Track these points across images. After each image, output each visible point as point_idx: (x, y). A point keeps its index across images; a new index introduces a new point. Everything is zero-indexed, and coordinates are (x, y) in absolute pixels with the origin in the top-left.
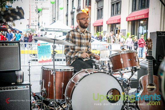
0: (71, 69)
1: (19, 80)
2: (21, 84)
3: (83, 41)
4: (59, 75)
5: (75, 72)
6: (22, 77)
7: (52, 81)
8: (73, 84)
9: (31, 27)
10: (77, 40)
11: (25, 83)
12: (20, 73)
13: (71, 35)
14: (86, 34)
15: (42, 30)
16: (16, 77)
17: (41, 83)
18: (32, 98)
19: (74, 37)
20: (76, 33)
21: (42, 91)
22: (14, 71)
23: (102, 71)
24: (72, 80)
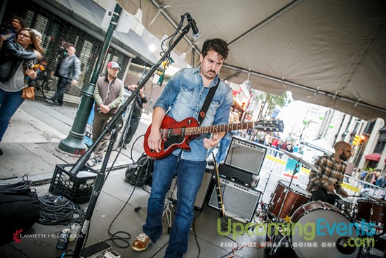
0: (308, 194)
1: (253, 184)
2: (253, 189)
3: (334, 172)
4: (292, 196)
5: (311, 200)
6: (257, 182)
7: (283, 198)
8: (302, 211)
9: (292, 136)
10: (327, 169)
11: (257, 189)
12: (257, 178)
13: (322, 161)
14: (340, 165)
16: (252, 180)
17: (272, 196)
18: (260, 206)
19: (325, 164)
20: (329, 161)
21: (270, 204)
22: (252, 174)
23: (342, 212)
24: (304, 206)
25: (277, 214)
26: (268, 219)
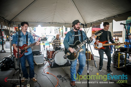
0: (54, 50)
1: (41, 54)
2: (41, 55)
3: (58, 42)
4: (51, 52)
5: (55, 51)
6: (41, 53)
7: (49, 54)
8: (55, 54)
10: (56, 42)
11: (42, 54)
12: (41, 51)
13: (54, 41)
14: (59, 40)
15: (46, 36)
16: (40, 53)
17: (46, 54)
18: (44, 58)
19: (55, 41)
20: (56, 40)
21: (47, 56)
22: (39, 51)
23: (62, 51)
25: (49, 58)
26: (48, 60)
